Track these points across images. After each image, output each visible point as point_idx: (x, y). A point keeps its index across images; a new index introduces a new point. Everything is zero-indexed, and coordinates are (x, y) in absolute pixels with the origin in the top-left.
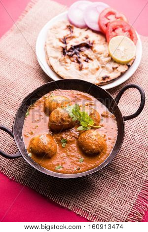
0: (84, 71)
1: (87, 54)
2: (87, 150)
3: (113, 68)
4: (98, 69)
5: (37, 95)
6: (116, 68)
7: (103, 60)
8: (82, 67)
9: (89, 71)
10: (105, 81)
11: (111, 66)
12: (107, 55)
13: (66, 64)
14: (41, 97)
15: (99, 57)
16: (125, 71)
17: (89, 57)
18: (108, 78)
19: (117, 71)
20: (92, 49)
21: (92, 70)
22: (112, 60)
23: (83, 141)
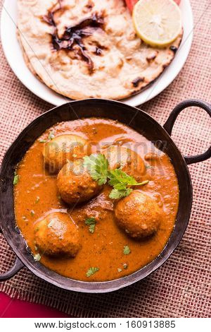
0: (98, 75)
1: (96, 40)
2: (134, 233)
3: (149, 60)
4: (120, 66)
5: (26, 142)
6: (154, 58)
7: (126, 46)
8: (92, 67)
9: (107, 73)
10: (139, 88)
11: (143, 55)
12: (133, 35)
13: (64, 67)
14: (32, 143)
15: (119, 42)
16: (168, 61)
17: (102, 44)
18: (142, 80)
19: (156, 63)
20: (104, 29)
21: (112, 70)
22: (144, 44)
23: (123, 218)
